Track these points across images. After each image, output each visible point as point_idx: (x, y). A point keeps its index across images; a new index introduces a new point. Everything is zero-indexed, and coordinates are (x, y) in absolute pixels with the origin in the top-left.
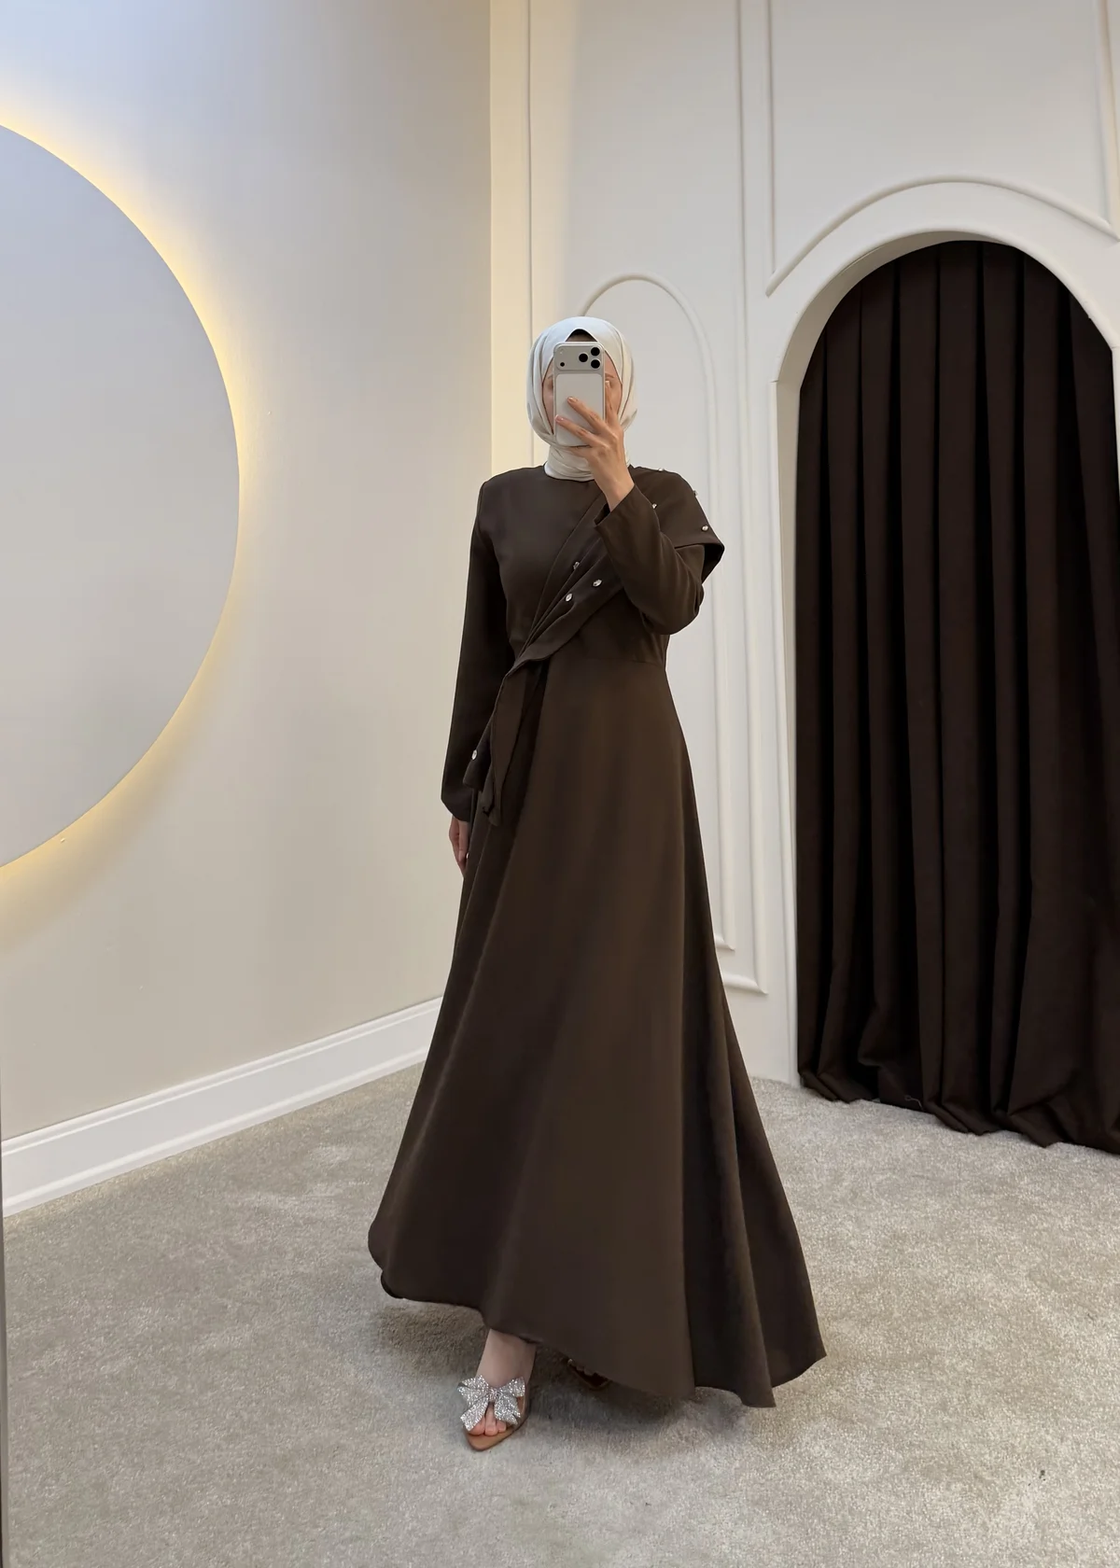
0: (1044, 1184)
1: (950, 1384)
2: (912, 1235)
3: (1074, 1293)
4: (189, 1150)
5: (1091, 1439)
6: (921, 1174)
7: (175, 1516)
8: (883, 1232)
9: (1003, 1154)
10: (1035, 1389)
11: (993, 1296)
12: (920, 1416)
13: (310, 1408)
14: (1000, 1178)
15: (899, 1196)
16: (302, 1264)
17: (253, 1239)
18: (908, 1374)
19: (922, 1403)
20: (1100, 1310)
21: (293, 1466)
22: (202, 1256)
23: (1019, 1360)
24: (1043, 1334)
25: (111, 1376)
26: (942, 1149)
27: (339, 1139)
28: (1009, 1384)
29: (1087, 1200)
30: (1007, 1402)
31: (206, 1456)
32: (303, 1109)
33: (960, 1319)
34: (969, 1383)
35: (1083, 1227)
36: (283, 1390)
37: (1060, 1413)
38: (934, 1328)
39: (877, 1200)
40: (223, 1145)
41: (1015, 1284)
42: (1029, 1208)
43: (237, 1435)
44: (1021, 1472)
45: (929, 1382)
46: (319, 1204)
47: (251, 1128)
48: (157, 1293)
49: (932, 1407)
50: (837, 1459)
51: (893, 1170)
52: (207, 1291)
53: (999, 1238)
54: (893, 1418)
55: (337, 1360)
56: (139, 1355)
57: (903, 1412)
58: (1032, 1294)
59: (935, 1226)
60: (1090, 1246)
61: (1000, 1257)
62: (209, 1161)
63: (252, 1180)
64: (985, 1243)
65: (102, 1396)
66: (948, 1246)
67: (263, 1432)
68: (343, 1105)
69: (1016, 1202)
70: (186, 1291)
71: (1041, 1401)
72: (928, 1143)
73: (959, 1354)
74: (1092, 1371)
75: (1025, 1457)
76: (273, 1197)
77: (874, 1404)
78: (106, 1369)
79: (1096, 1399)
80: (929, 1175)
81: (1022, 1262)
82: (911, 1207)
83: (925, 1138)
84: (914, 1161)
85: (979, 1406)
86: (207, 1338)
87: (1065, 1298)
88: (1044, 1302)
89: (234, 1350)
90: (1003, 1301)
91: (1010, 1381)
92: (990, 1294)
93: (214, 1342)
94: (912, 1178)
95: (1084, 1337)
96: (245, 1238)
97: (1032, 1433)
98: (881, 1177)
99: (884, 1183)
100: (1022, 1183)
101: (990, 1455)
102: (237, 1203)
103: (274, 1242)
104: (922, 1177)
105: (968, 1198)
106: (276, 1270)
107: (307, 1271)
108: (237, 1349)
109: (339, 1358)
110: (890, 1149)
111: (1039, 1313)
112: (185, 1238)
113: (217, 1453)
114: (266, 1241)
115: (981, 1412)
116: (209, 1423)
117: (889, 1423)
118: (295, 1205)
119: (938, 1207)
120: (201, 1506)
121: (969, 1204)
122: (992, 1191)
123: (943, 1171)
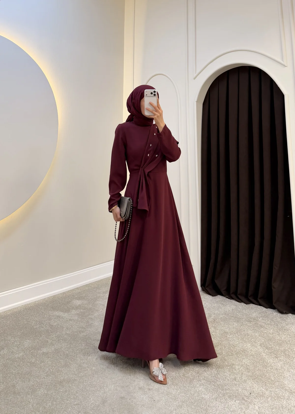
0: (265, 320)
1: (237, 373)
2: (229, 332)
3: (272, 351)
4: (41, 300)
5: (275, 391)
6: (232, 316)
7: (32, 395)
8: (222, 331)
9: (255, 311)
10: (260, 376)
11: (250, 350)
12: (229, 381)
13: (68, 369)
14: (254, 318)
15: (226, 321)
16: (68, 331)
17: (56, 324)
18: (226, 370)
19: (229, 378)
20: (279, 356)
21: (63, 384)
22: (43, 327)
23: (256, 368)
24: (263, 361)
25: (18, 357)
26: (239, 309)
27: (79, 299)
28: (253, 374)
29: (277, 325)
30: (253, 379)
31: (41, 380)
32: (70, 290)
33: (241, 356)
34: (242, 373)
35: (276, 333)
36: (61, 364)
37: (267, 383)
38: (234, 358)
39: (220, 322)
40: (50, 298)
41: (256, 347)
42: (261, 326)
43: (49, 375)
44: (255, 398)
45: (232, 372)
46: (73, 315)
47: (57, 295)
48: (31, 337)
49: (232, 379)
50: (206, 392)
51: (225, 314)
52: (44, 337)
53: (253, 334)
54: (221, 381)
55: (75, 357)
56: (25, 352)
57: (224, 380)
58: (261, 350)
59: (235, 330)
60: (277, 338)
61: (253, 339)
62: (46, 303)
63: (56, 308)
64: (248, 335)
65: (15, 363)
66: (239, 336)
67: (56, 374)
68: (80, 290)
69: (258, 325)
70: (38, 336)
71: (261, 380)
72: (235, 307)
73: (240, 365)
74: (276, 372)
75: (256, 394)
76: (61, 313)
77: (216, 378)
78: (17, 356)
79: (277, 380)
80: (235, 316)
81: (259, 341)
82: (229, 325)
83: (234, 306)
84: (231, 312)
85: (245, 380)
86: (43, 349)
87: (270, 352)
88: (264, 352)
89: (49, 352)
90: (253, 352)
91: (253, 373)
92: (249, 349)
93: (45, 350)
94: (230, 317)
95: (274, 363)
96: (54, 323)
97: (259, 388)
98: (222, 316)
99: (222, 318)
100: (260, 319)
101: (247, 393)
102: (52, 314)
103: (61, 325)
104: (233, 317)
105: (245, 323)
106: (61, 332)
107: (69, 333)
108: (50, 353)
109: (76, 356)
110: (225, 308)
111: (263, 355)
112: (39, 322)
113: (44, 379)
114: (59, 325)
115: (245, 381)
116: (42, 372)
117: (220, 383)
118: (67, 315)
119: (237, 325)
120: (39, 393)
121: (245, 325)
122: (251, 321)
123: (238, 315)
